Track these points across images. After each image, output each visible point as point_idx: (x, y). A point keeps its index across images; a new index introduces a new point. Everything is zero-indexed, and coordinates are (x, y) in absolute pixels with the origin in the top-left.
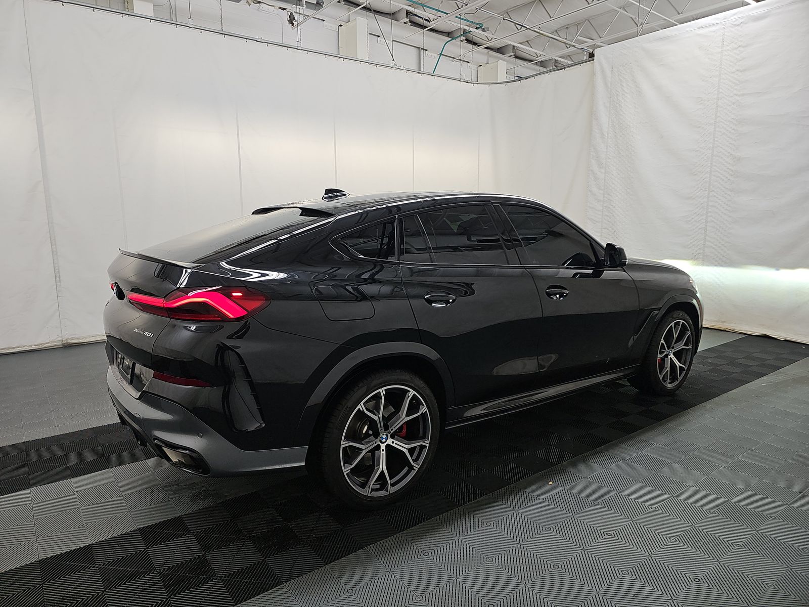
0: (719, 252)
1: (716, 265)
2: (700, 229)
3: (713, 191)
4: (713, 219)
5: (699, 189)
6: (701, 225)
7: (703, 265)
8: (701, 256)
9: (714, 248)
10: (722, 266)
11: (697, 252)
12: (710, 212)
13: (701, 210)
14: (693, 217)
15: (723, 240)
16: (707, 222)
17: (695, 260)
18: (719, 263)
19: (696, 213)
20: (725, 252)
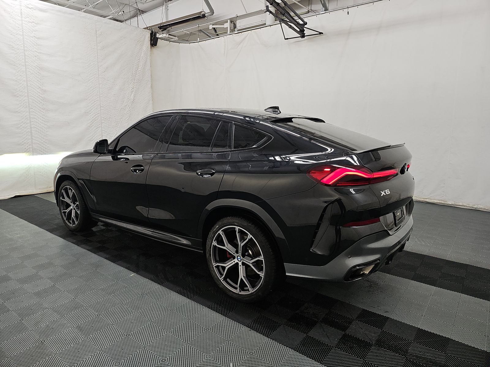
0: (42, 146)
1: (42, 154)
2: (27, 132)
3: (32, 108)
4: (35, 126)
5: (22, 106)
6: (28, 130)
7: (33, 155)
8: (31, 150)
9: (39, 144)
10: (45, 154)
11: (28, 147)
12: (33, 122)
13: (26, 120)
14: (21, 124)
15: (44, 138)
16: (31, 128)
17: (27, 153)
18: (43, 153)
19: (23, 122)
20: (46, 146)
